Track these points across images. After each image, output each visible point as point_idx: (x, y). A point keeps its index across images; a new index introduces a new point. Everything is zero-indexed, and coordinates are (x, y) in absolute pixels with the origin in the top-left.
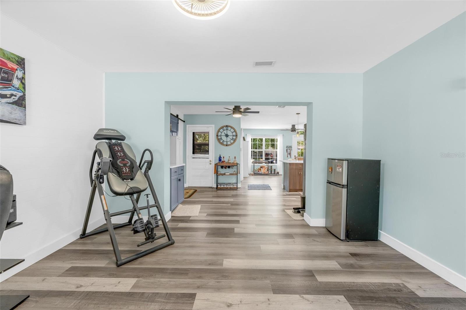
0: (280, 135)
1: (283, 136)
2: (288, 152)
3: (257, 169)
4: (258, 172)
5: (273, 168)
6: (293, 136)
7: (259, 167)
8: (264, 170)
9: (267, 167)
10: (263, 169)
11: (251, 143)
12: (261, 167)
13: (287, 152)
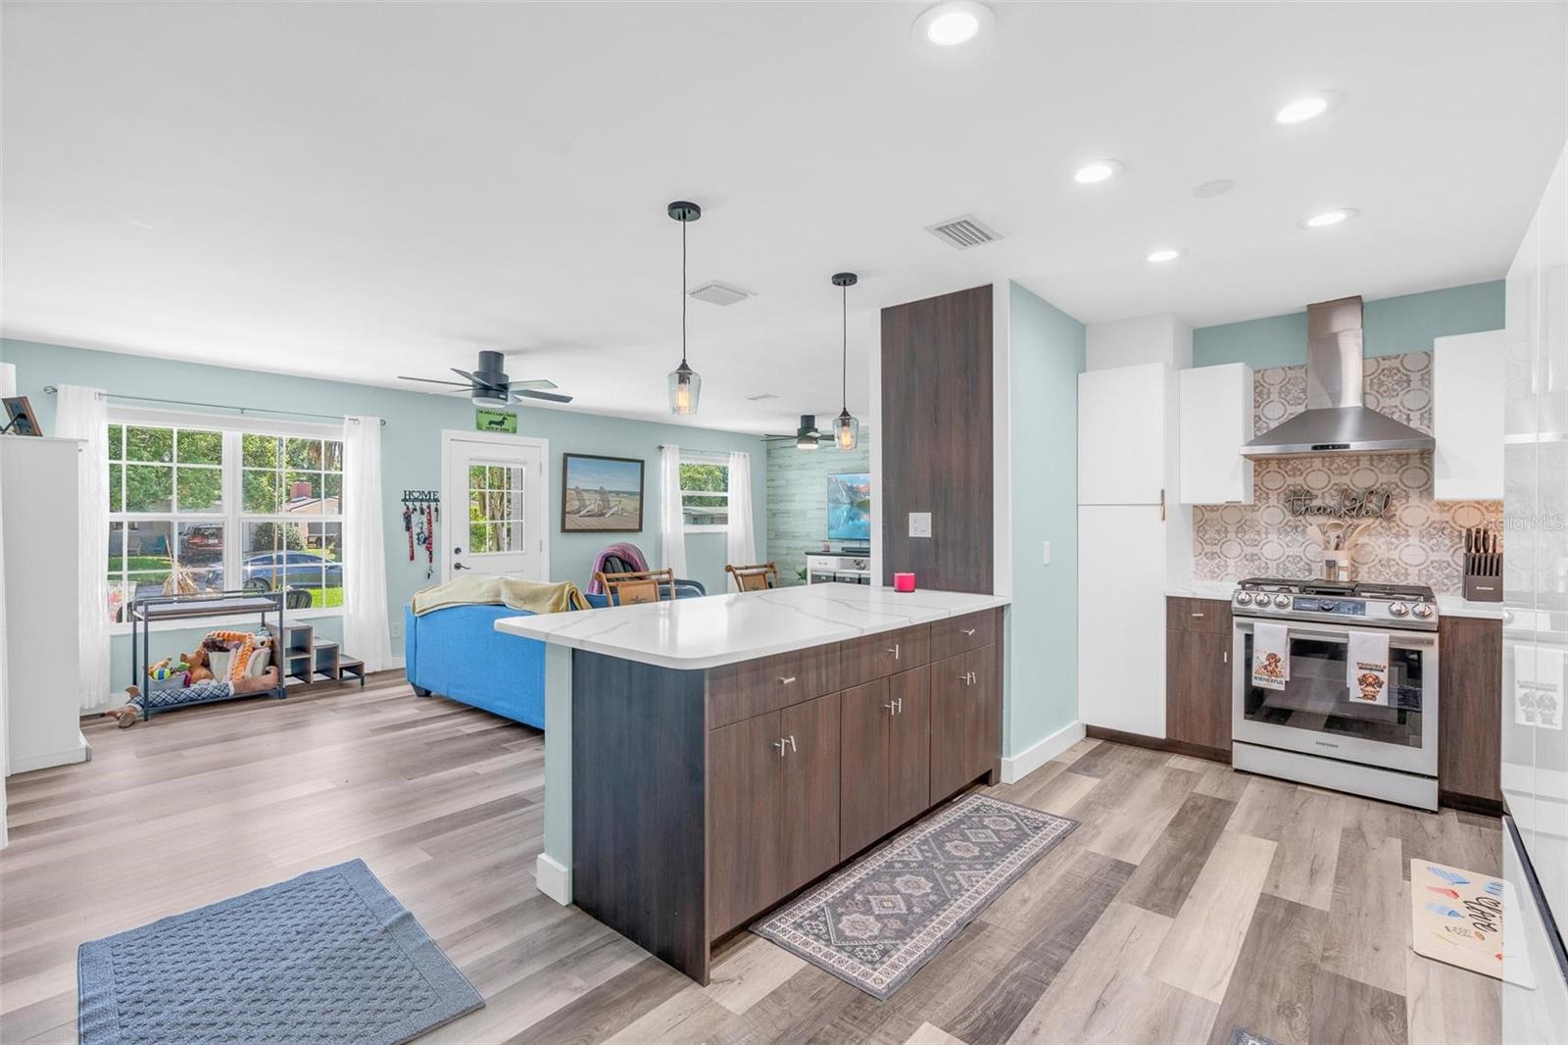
0: (361, 418)
1: (382, 430)
2: (416, 530)
3: (177, 663)
4: (187, 683)
5: (318, 642)
6: (447, 434)
7: (193, 649)
8: (243, 661)
9: (263, 638)
10: (233, 656)
11: (105, 462)
12: (215, 645)
13: (408, 528)
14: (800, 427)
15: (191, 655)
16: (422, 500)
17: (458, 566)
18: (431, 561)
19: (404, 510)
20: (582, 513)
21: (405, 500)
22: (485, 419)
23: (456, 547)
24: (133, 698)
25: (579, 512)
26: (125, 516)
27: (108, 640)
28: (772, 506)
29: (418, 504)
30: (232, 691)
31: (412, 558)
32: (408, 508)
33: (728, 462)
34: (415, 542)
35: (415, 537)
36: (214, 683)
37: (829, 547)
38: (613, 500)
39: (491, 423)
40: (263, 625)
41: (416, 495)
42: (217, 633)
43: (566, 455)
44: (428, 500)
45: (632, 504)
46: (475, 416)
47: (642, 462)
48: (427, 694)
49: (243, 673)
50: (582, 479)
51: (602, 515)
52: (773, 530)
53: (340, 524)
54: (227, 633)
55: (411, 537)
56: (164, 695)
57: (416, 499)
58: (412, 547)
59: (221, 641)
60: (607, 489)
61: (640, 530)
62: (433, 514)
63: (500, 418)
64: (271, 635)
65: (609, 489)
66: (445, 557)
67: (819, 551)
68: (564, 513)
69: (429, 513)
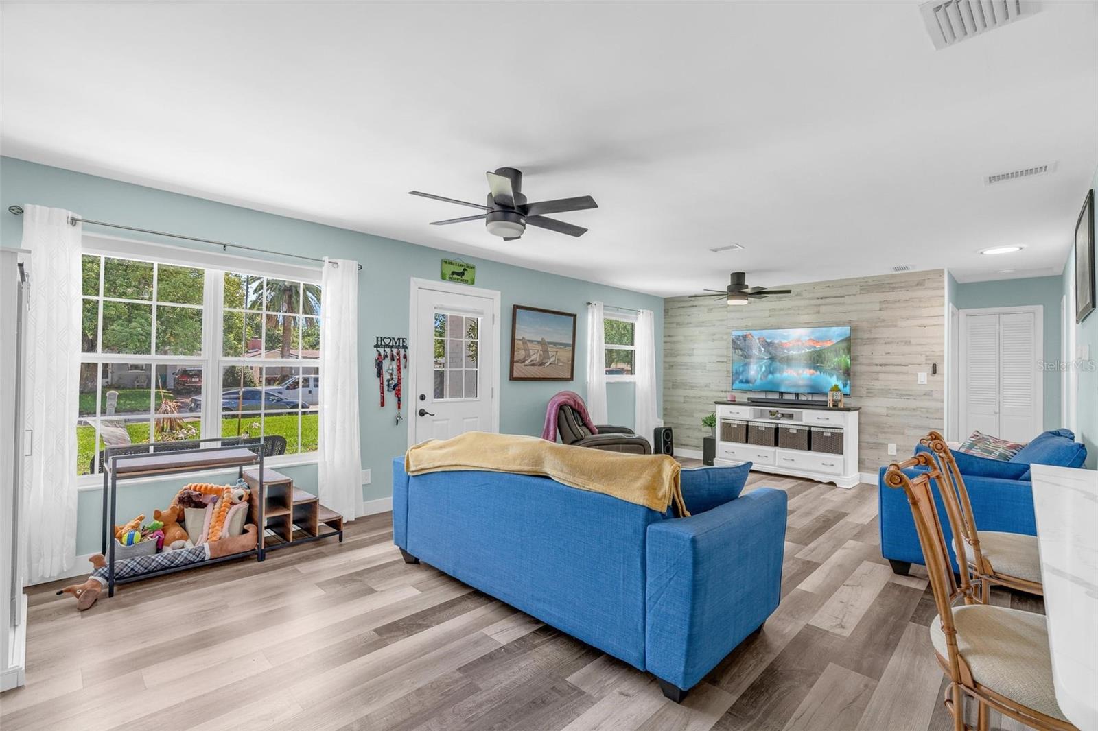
3: (150, 522)
6: (416, 282)
7: (167, 504)
8: (220, 519)
12: (192, 501)
14: (729, 284)
15: (165, 511)
16: (392, 347)
17: (422, 413)
18: (399, 408)
19: (376, 355)
20: (526, 363)
21: (377, 346)
22: (449, 269)
23: (420, 394)
24: (97, 570)
25: (524, 362)
26: (100, 357)
27: (75, 496)
28: (668, 359)
29: (388, 350)
30: (208, 554)
31: (383, 404)
32: (380, 355)
33: (637, 319)
34: (386, 388)
35: (385, 383)
36: (189, 545)
37: (735, 398)
38: (551, 350)
39: (454, 273)
40: (241, 475)
41: (387, 341)
42: (193, 485)
43: (516, 307)
44: (398, 347)
45: (565, 355)
46: (440, 266)
47: (575, 316)
48: (416, 562)
49: (220, 534)
50: (529, 330)
51: (542, 364)
52: (669, 381)
53: (318, 368)
54: (204, 485)
55: (382, 383)
56: (132, 564)
57: (387, 346)
58: (382, 393)
59: (197, 496)
60: (546, 340)
61: (572, 379)
62: (402, 360)
63: (460, 270)
64: (249, 487)
65: (549, 341)
66: (412, 403)
67: (725, 400)
68: (512, 362)
69: (399, 359)
